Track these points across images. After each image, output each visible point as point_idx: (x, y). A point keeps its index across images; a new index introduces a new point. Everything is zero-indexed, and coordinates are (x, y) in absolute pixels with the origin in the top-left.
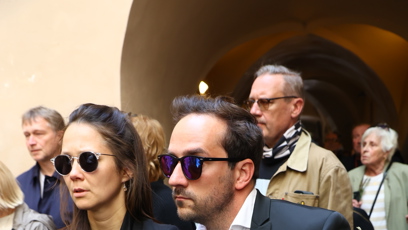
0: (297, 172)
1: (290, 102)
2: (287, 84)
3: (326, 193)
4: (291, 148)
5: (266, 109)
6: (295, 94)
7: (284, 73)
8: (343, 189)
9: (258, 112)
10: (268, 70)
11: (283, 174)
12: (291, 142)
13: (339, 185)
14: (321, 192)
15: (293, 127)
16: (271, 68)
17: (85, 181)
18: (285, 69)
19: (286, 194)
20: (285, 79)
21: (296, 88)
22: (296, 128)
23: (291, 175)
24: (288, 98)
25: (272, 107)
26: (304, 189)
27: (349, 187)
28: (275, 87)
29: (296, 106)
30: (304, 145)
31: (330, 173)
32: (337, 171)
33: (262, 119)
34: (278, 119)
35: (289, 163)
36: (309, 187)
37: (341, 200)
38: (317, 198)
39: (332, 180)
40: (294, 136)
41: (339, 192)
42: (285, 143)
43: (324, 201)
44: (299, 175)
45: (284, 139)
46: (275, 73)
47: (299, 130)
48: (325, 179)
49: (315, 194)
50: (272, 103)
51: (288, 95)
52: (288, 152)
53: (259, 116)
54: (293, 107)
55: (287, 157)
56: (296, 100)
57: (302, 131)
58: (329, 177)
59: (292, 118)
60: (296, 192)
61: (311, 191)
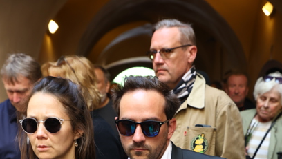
0: (196, 109)
1: (186, 50)
2: (183, 35)
3: (222, 126)
4: (189, 89)
5: (168, 58)
6: (190, 43)
7: (178, 26)
8: (235, 122)
9: (161, 61)
10: (165, 24)
11: (184, 111)
12: (188, 84)
13: (232, 119)
14: (218, 125)
15: (190, 71)
16: (167, 22)
17: (49, 139)
18: (178, 22)
19: (188, 128)
20: (181, 31)
21: (190, 37)
22: (192, 72)
23: (190, 112)
24: (184, 47)
25: (173, 55)
26: (203, 124)
27: (240, 120)
28: (173, 38)
29: (191, 53)
30: (200, 87)
31: (225, 108)
32: (230, 107)
33: (165, 66)
34: (178, 65)
35: (189, 101)
36: (207, 121)
37: (235, 131)
38: (215, 130)
39: (227, 114)
40: (191, 79)
41: (233, 125)
42: (184, 85)
43: (220, 133)
44: (198, 112)
45: (183, 82)
46: (171, 26)
47: (194, 73)
48: (221, 114)
49: (213, 127)
50: (173, 52)
51: (185, 44)
52: (186, 93)
53: (162, 64)
54: (189, 54)
55: (186, 97)
56: (191, 48)
57: (196, 74)
58: (224, 112)
59: (189, 63)
60: (196, 126)
61: (209, 124)
